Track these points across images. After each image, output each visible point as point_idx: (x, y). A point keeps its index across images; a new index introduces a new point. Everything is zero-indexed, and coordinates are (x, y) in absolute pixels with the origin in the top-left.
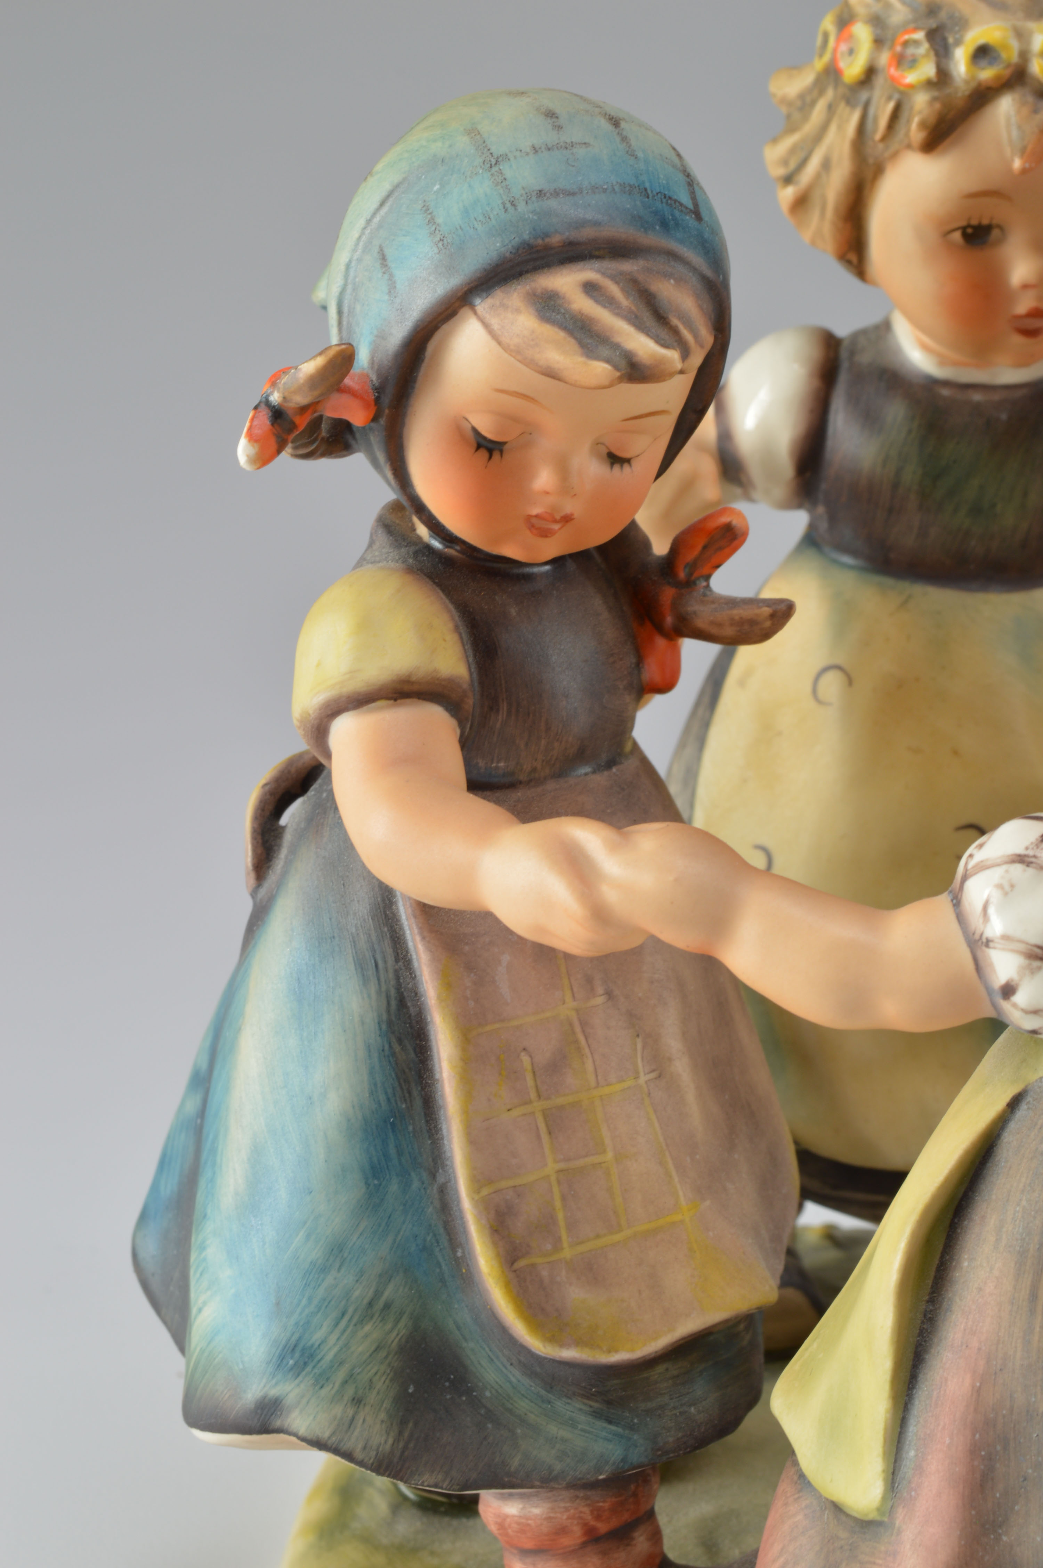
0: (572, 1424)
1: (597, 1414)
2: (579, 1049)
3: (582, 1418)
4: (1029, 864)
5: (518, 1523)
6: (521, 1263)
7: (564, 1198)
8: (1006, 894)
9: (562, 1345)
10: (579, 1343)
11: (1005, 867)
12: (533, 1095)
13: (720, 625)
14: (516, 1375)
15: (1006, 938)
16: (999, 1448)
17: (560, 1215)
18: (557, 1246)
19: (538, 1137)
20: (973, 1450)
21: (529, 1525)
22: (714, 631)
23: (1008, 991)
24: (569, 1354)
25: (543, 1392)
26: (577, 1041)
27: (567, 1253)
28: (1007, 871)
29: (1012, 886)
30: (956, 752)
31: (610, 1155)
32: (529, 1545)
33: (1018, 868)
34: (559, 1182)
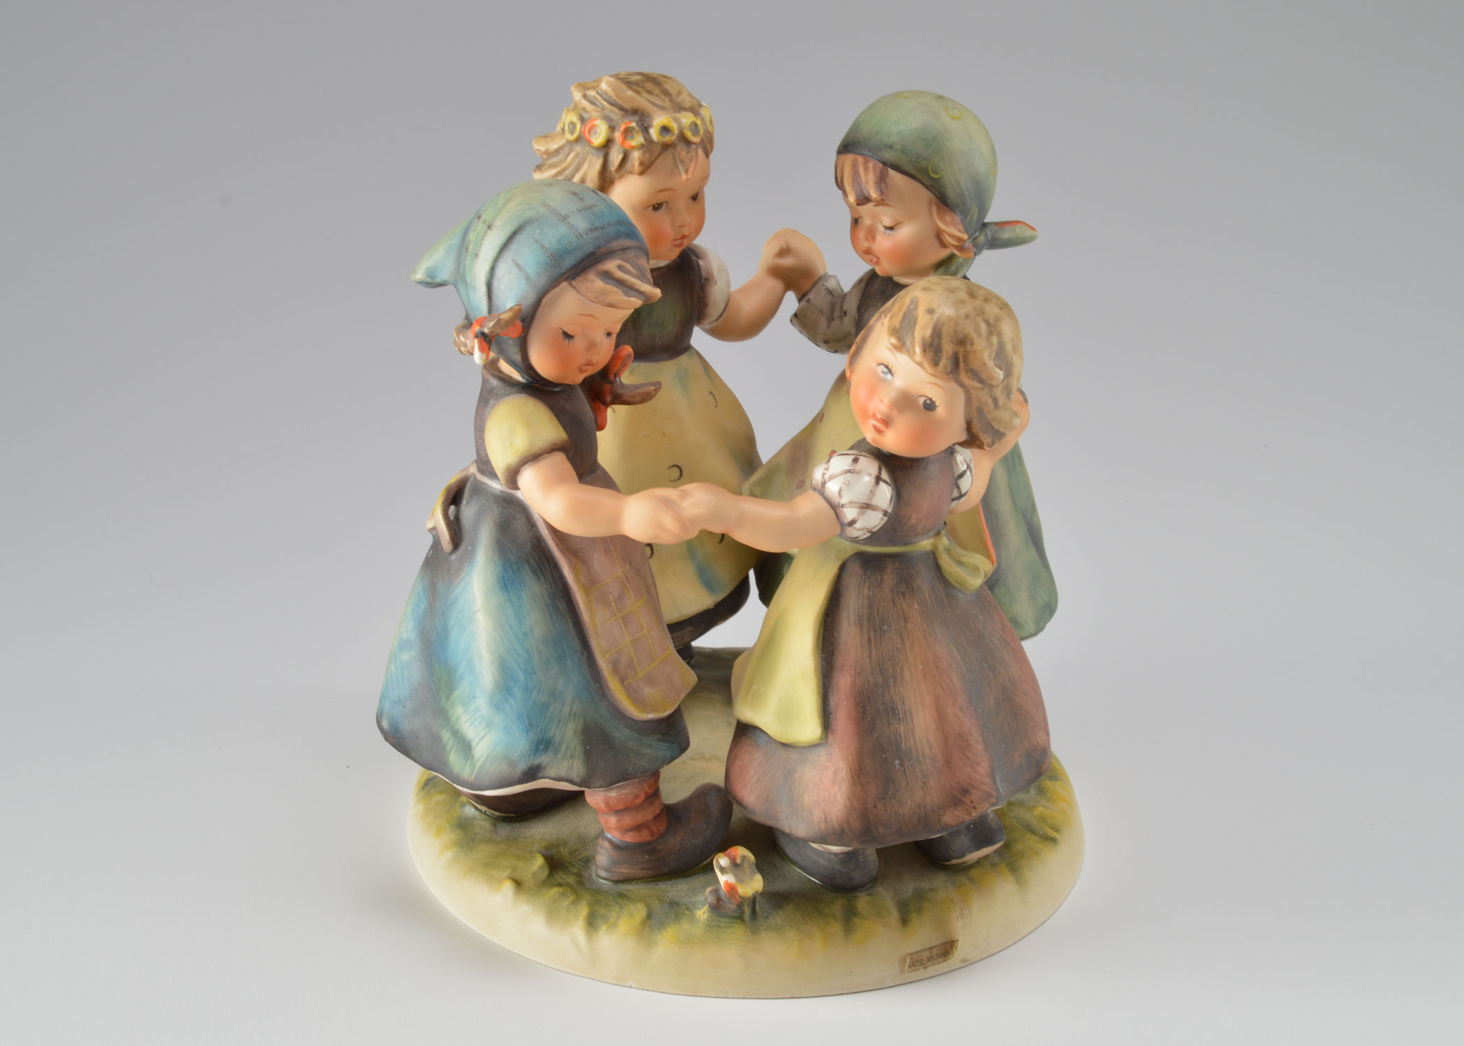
0: (650, 746)
1: (659, 740)
2: (627, 588)
3: (655, 743)
4: (853, 473)
5: (617, 799)
6: (625, 683)
7: (635, 652)
8: (847, 485)
9: (648, 713)
10: (653, 711)
12: (616, 611)
13: (634, 397)
14: (627, 732)
15: (851, 503)
16: (866, 701)
17: (635, 660)
18: (636, 673)
19: (621, 628)
20: (857, 704)
21: (622, 798)
22: (632, 400)
23: (852, 523)
24: (650, 716)
25: (638, 736)
26: (626, 585)
27: (641, 674)
28: (845, 477)
29: (849, 482)
30: (664, 435)
31: (646, 631)
32: (620, 807)
33: (849, 475)
34: (632, 646)
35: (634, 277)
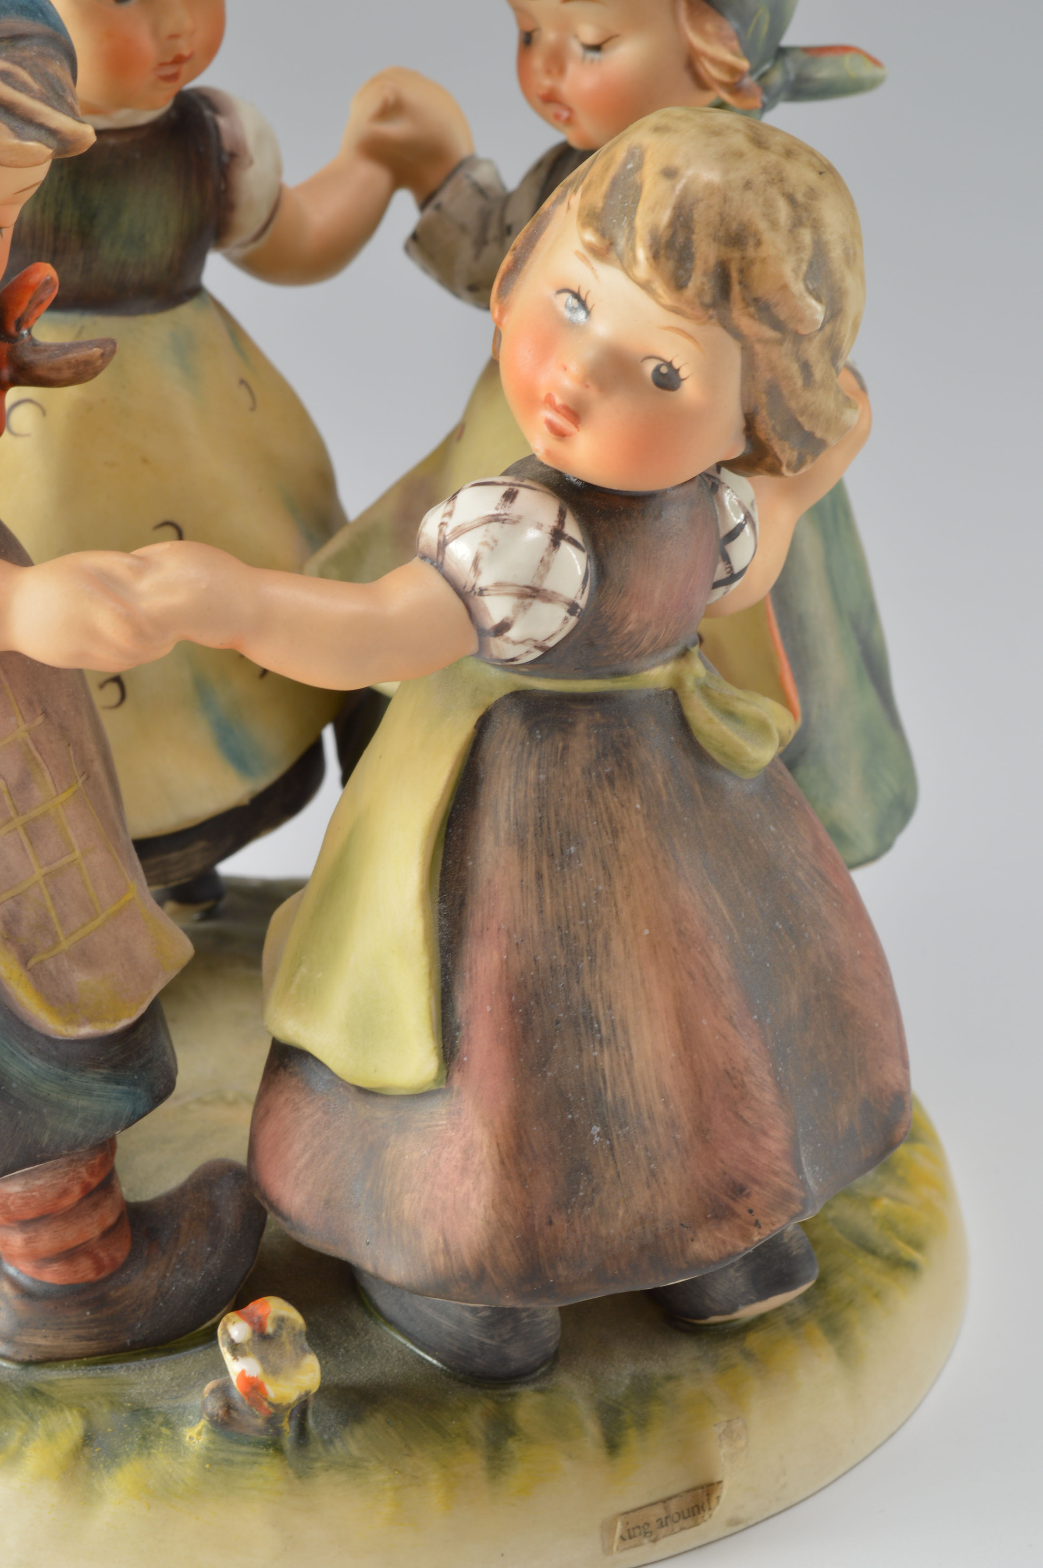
0: (88, 1092)
1: (107, 1080)
2: (37, 765)
3: (96, 1085)
4: (504, 521)
5: (22, 1198)
6: (32, 962)
7: (53, 898)
8: (492, 549)
9: (80, 1025)
10: (90, 1020)
11: (484, 527)
12: (12, 813)
13: (59, 369)
14: (36, 1063)
15: (498, 585)
16: (532, 1003)
17: (53, 914)
18: (56, 943)
19: (24, 850)
20: (512, 1010)
21: (33, 1196)
22: (53, 375)
23: (502, 628)
24: (85, 1031)
25: (60, 1072)
26: (34, 759)
27: (65, 945)
28: (487, 530)
29: (495, 541)
30: (145, 461)
31: (77, 853)
32: (30, 1214)
33: (495, 526)
34: (46, 885)
35: (34, 98)
